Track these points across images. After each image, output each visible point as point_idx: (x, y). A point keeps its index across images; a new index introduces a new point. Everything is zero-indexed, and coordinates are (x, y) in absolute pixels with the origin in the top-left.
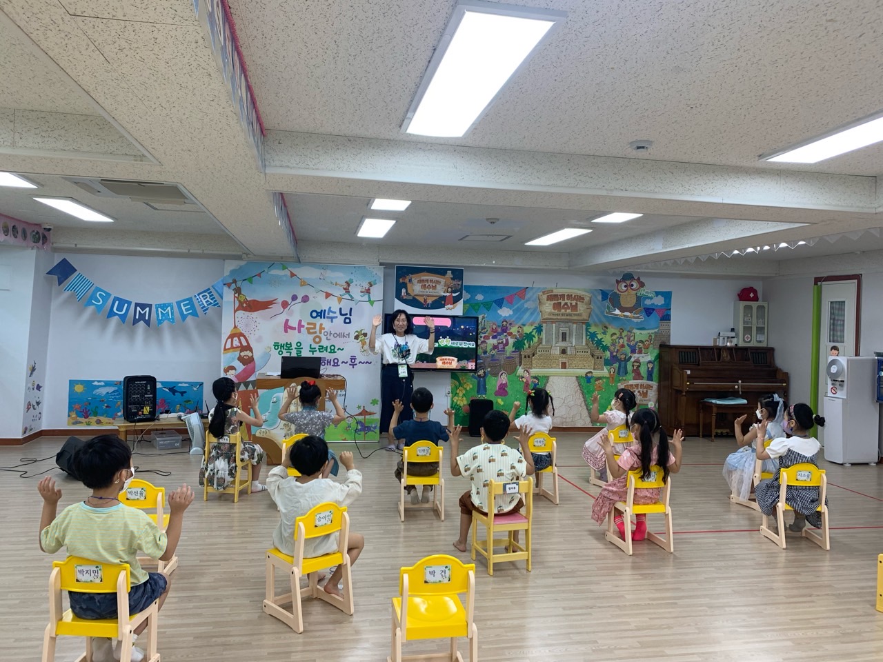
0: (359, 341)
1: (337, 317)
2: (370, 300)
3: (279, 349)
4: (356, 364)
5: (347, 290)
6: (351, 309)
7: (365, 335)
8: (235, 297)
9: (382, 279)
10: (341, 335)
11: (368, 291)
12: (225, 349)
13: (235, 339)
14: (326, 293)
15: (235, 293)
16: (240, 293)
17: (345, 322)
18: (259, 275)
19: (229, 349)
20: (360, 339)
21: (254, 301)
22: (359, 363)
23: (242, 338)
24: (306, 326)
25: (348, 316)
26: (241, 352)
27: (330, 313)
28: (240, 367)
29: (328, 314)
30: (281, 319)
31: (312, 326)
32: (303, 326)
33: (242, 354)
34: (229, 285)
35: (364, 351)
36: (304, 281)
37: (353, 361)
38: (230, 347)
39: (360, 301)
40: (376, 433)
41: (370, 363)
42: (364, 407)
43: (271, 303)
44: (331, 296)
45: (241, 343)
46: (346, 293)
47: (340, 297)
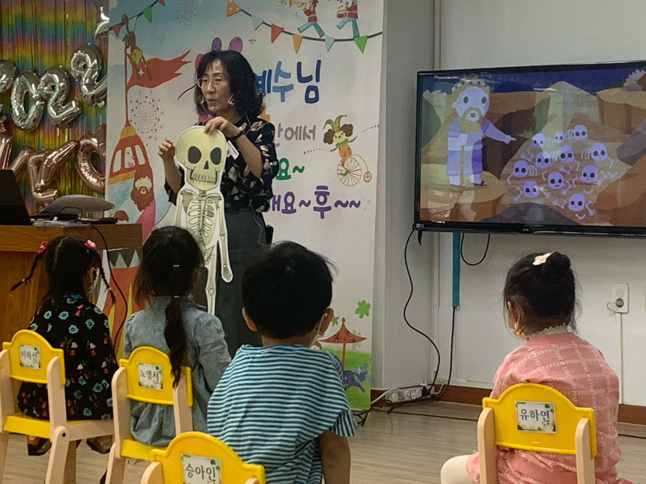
0: (333, 145)
1: (291, 87)
2: (356, 35)
4: (329, 208)
5: (310, 14)
6: (319, 62)
7: (348, 130)
8: (126, 54)
10: (301, 133)
11: (352, 12)
12: (112, 175)
13: (128, 150)
14: (273, 27)
15: (127, 47)
16: (134, 47)
17: (308, 100)
18: (161, 0)
19: (118, 173)
20: (336, 141)
21: (156, 61)
22: (336, 205)
23: (137, 147)
25: (313, 83)
26: (135, 181)
27: (280, 77)
28: (134, 213)
29: (276, 81)
33: (139, 184)
34: (116, 29)
35: (348, 172)
36: (234, 6)
37: (322, 199)
38: (119, 169)
39: (336, 40)
40: (363, 390)
41: (357, 205)
42: (343, 320)
43: (178, 62)
44: (282, 33)
45: (136, 159)
46: (309, 21)
47: (298, 33)
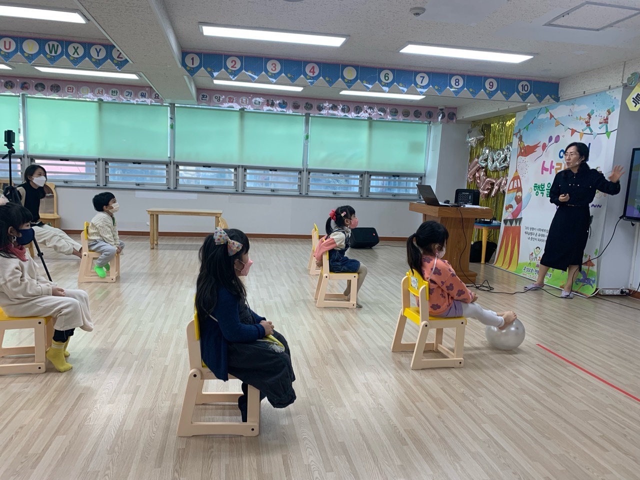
2: (607, 131)
3: (537, 190)
5: (588, 123)
8: (519, 144)
9: (620, 104)
11: (606, 121)
12: (509, 190)
13: (516, 181)
14: (572, 130)
15: (519, 141)
16: (521, 141)
18: (532, 122)
19: (511, 190)
21: (528, 146)
23: (518, 181)
24: (556, 167)
28: (515, 205)
30: (540, 162)
31: (559, 167)
32: (553, 167)
33: (518, 195)
34: (516, 135)
36: (558, 122)
38: (512, 188)
39: (598, 134)
40: (593, 287)
41: (600, 207)
42: (590, 256)
43: (536, 146)
44: (576, 133)
45: (518, 185)
46: (587, 126)
47: (581, 131)
